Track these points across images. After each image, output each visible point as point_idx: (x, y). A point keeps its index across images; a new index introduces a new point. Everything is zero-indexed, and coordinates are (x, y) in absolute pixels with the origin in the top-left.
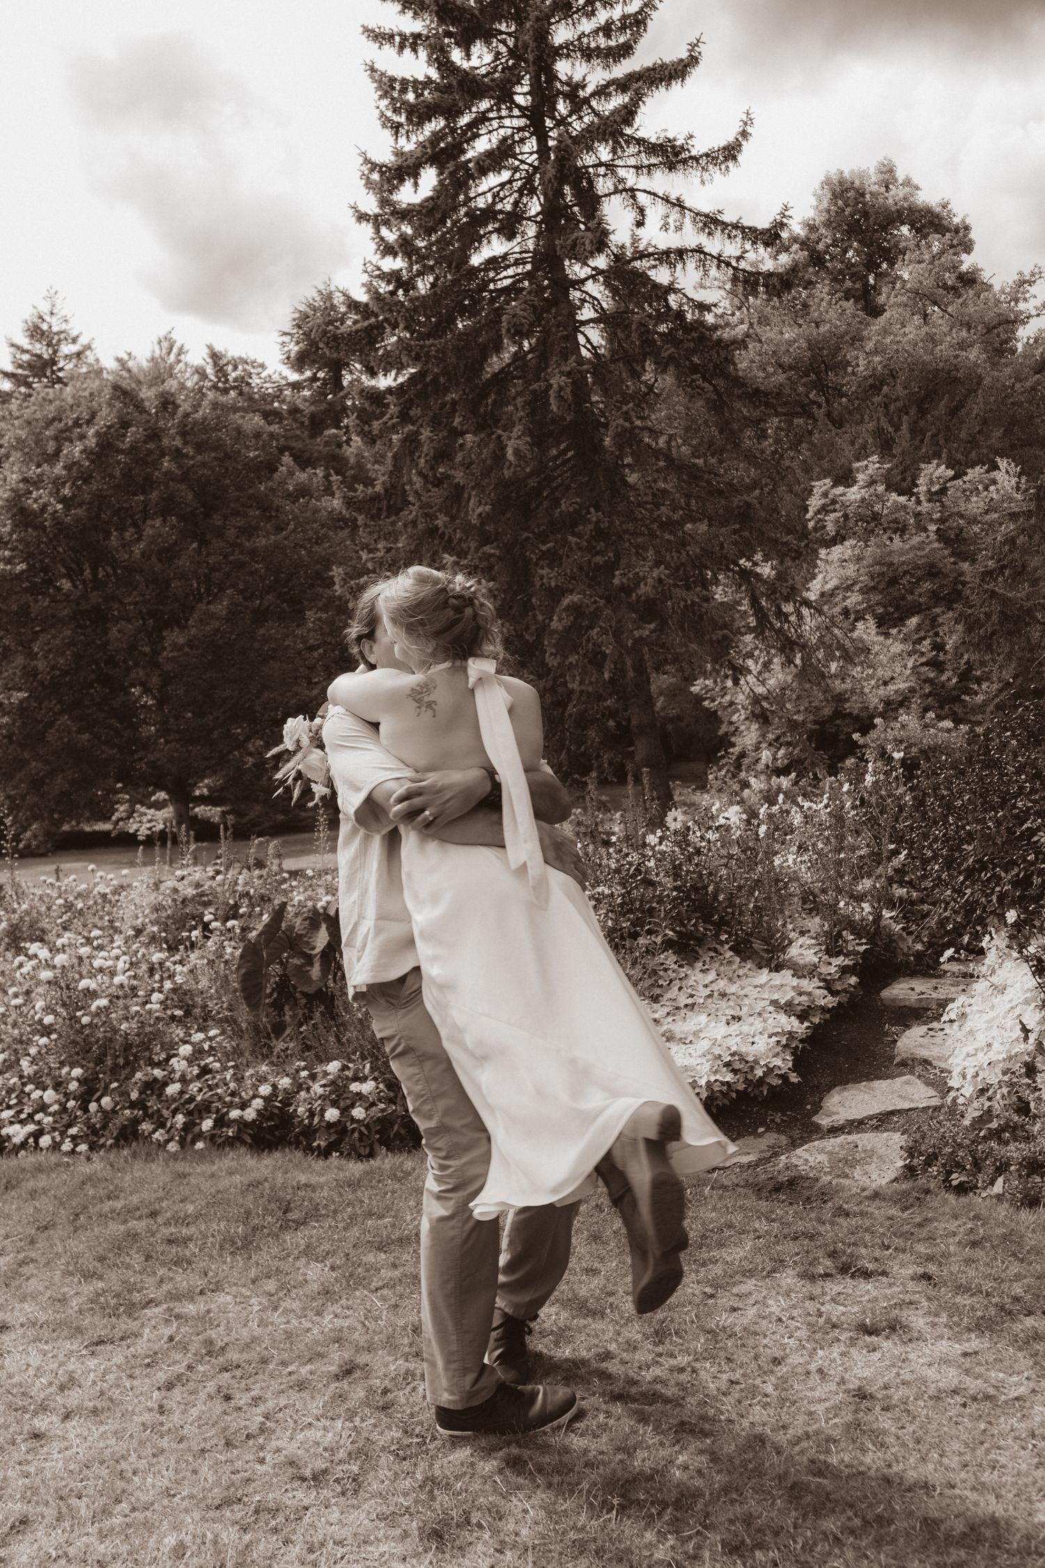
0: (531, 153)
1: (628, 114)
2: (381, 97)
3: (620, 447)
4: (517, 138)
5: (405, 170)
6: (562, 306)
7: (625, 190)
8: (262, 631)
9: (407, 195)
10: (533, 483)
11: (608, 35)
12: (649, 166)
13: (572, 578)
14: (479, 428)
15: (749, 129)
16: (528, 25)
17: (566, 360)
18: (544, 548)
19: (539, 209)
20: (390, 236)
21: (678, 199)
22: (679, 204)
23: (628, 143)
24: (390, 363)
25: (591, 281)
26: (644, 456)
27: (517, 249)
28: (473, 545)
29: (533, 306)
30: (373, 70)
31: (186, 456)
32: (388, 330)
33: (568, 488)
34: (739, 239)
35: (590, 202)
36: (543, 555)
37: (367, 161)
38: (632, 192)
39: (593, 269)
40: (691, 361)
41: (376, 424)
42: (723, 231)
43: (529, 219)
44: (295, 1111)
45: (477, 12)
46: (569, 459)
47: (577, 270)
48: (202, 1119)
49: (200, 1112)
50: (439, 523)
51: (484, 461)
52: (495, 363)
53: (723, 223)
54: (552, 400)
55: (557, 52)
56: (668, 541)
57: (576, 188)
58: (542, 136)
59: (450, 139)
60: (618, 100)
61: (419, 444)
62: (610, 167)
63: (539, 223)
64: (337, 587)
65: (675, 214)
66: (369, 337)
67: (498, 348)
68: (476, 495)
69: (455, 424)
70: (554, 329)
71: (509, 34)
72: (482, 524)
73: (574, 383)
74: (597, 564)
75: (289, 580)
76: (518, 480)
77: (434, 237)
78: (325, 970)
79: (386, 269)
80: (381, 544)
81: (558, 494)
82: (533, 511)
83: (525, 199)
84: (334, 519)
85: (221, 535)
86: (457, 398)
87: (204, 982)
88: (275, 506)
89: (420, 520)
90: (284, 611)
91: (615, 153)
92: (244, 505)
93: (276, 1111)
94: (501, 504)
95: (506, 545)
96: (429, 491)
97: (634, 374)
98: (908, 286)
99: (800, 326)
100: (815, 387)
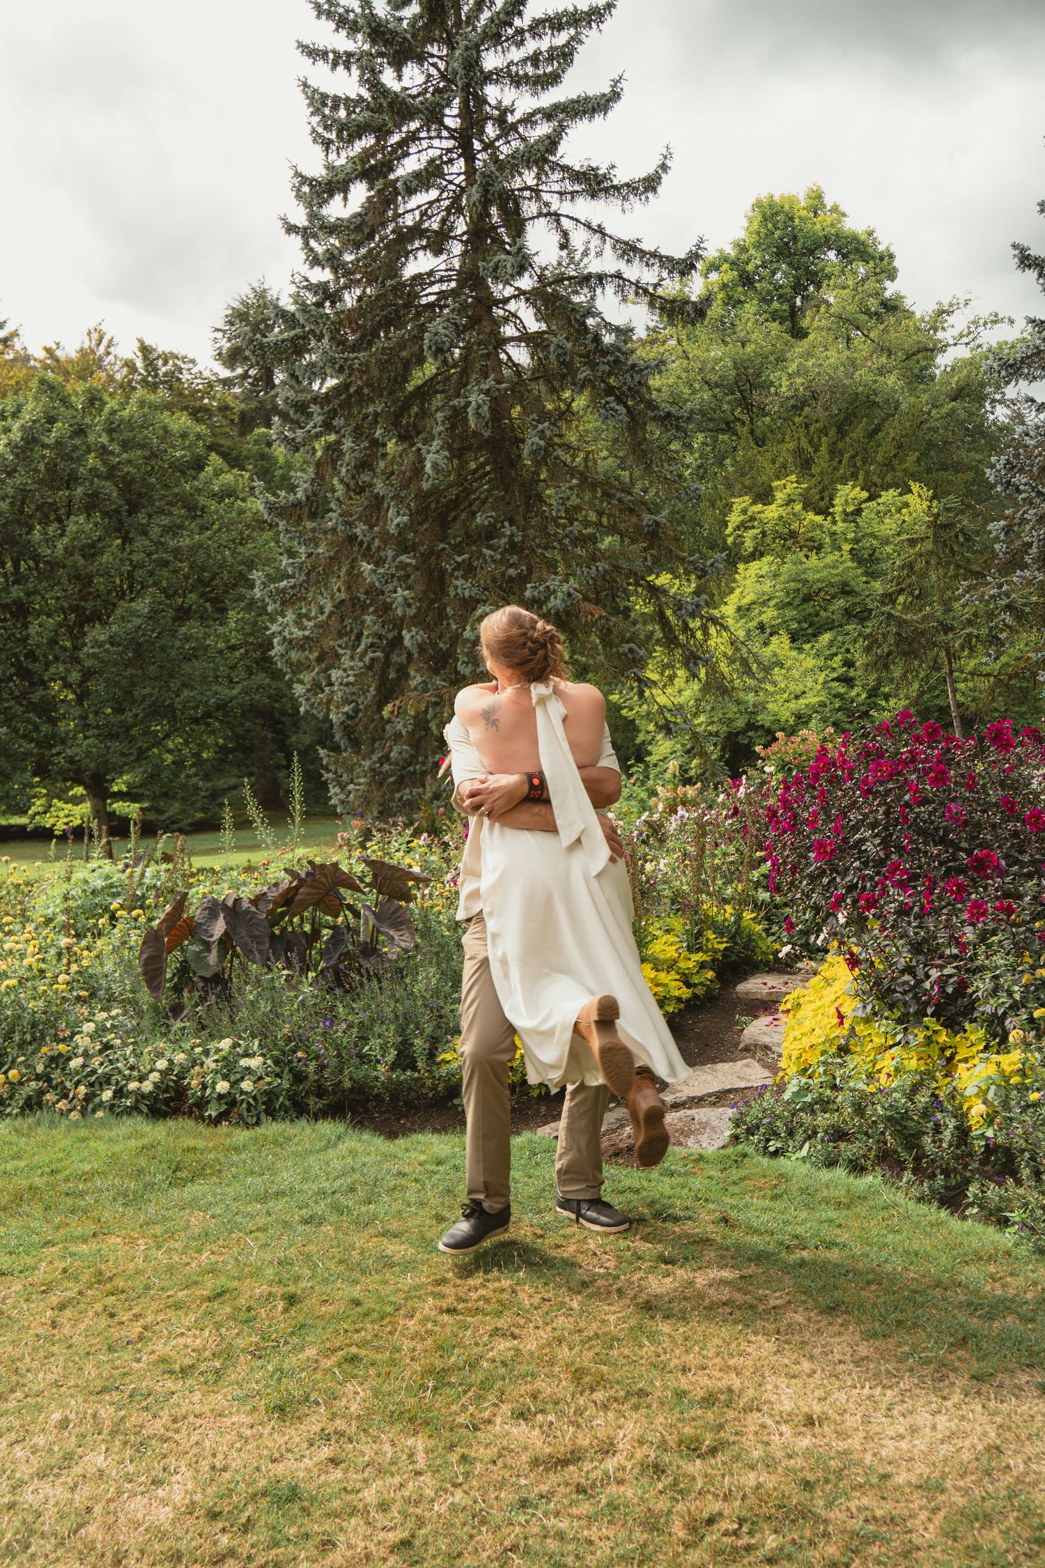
0: (459, 174)
1: (552, 143)
2: (312, 114)
3: (537, 463)
4: (445, 158)
5: (335, 185)
6: (485, 323)
7: (549, 214)
8: (184, 630)
9: (336, 209)
10: (452, 493)
11: (536, 66)
12: (572, 193)
13: (485, 589)
14: (402, 438)
15: (668, 163)
16: (457, 52)
17: (486, 377)
18: (459, 559)
19: (465, 228)
20: (319, 248)
21: (599, 226)
22: (600, 231)
23: (553, 169)
24: (315, 372)
25: (513, 301)
26: (560, 471)
27: (443, 267)
28: (390, 553)
29: (455, 324)
30: (305, 85)
31: (112, 453)
32: (313, 343)
33: (485, 501)
34: (656, 267)
35: (517, 225)
36: (458, 566)
37: (298, 174)
38: (556, 216)
39: (517, 289)
40: (607, 384)
41: (301, 433)
42: (641, 259)
43: (455, 238)
44: (189, 1083)
45: (409, 36)
46: (488, 473)
47: (500, 290)
48: (102, 1090)
49: (101, 1084)
50: (358, 531)
51: (404, 473)
52: (419, 377)
53: (641, 251)
54: (470, 415)
55: (488, 78)
56: (580, 556)
57: (503, 208)
58: (470, 157)
59: (379, 156)
60: (543, 129)
61: (341, 454)
62: (536, 192)
63: (465, 243)
64: (257, 589)
65: (596, 240)
66: (295, 347)
67: (421, 360)
68: (395, 506)
69: (377, 435)
70: (476, 347)
71: (440, 58)
72: (400, 533)
73: (493, 400)
74: (510, 577)
75: (212, 579)
76: (435, 491)
77: (363, 251)
78: (222, 956)
79: (314, 280)
80: (303, 549)
81: (474, 508)
82: (450, 522)
83: (452, 218)
84: (258, 521)
85: (145, 533)
86: (379, 410)
87: (109, 966)
88: (200, 506)
89: (340, 528)
90: (206, 610)
91: (539, 179)
92: (170, 504)
93: (172, 1084)
94: (419, 515)
95: (422, 555)
96: (351, 499)
97: (554, 391)
98: (832, 310)
99: (727, 344)
100: (740, 405)
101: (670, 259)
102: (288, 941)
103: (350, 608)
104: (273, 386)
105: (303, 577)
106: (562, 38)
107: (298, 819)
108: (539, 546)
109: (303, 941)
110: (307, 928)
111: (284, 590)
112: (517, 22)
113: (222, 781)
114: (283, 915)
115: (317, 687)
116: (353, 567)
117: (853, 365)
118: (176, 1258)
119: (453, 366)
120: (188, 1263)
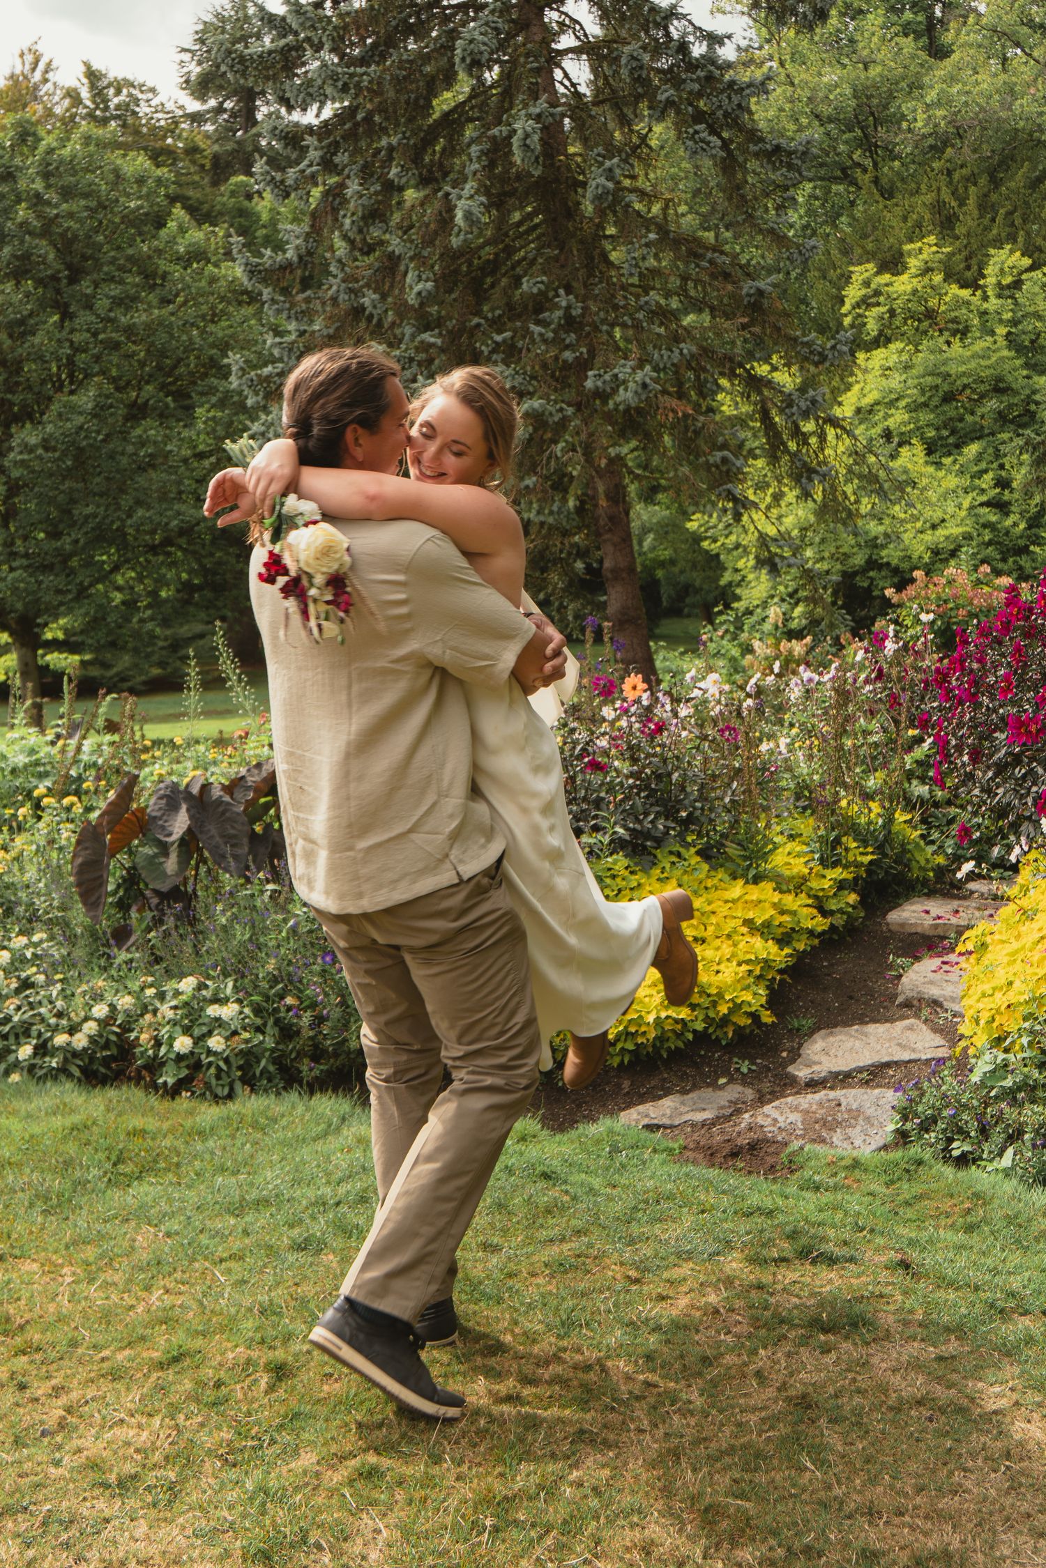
3: (601, 212)
6: (534, 29)
8: (138, 431)
10: (488, 252)
13: (533, 377)
14: (424, 181)
17: (537, 99)
18: (499, 338)
24: (311, 94)
26: (632, 224)
28: (408, 330)
29: (496, 29)
31: (48, 203)
32: (309, 53)
33: (533, 262)
36: (497, 350)
40: (696, 107)
41: (292, 172)
44: (138, 1038)
46: (536, 226)
48: (19, 1045)
49: (17, 1036)
50: (366, 301)
51: (427, 225)
52: (445, 101)
54: (514, 148)
56: (659, 335)
61: (345, 200)
64: (233, 378)
66: (288, 59)
67: (449, 79)
68: (417, 268)
69: (391, 175)
72: (422, 304)
73: (545, 129)
74: (565, 361)
75: (175, 367)
76: (467, 251)
78: (183, 862)
80: (292, 326)
81: (519, 270)
82: (486, 291)
84: (234, 291)
86: (394, 143)
87: (31, 873)
88: (160, 272)
89: (342, 297)
90: (167, 406)
92: (121, 269)
93: (113, 1038)
94: (446, 281)
95: (450, 332)
96: (356, 260)
97: (624, 122)
98: (984, 21)
99: (844, 66)
100: (860, 146)
102: (273, 842)
104: (255, 123)
108: (603, 321)
111: (268, 379)
113: (186, 628)
114: (266, 806)
117: (1012, 92)
118: (115, 1298)
119: (492, 87)
120: (132, 1307)
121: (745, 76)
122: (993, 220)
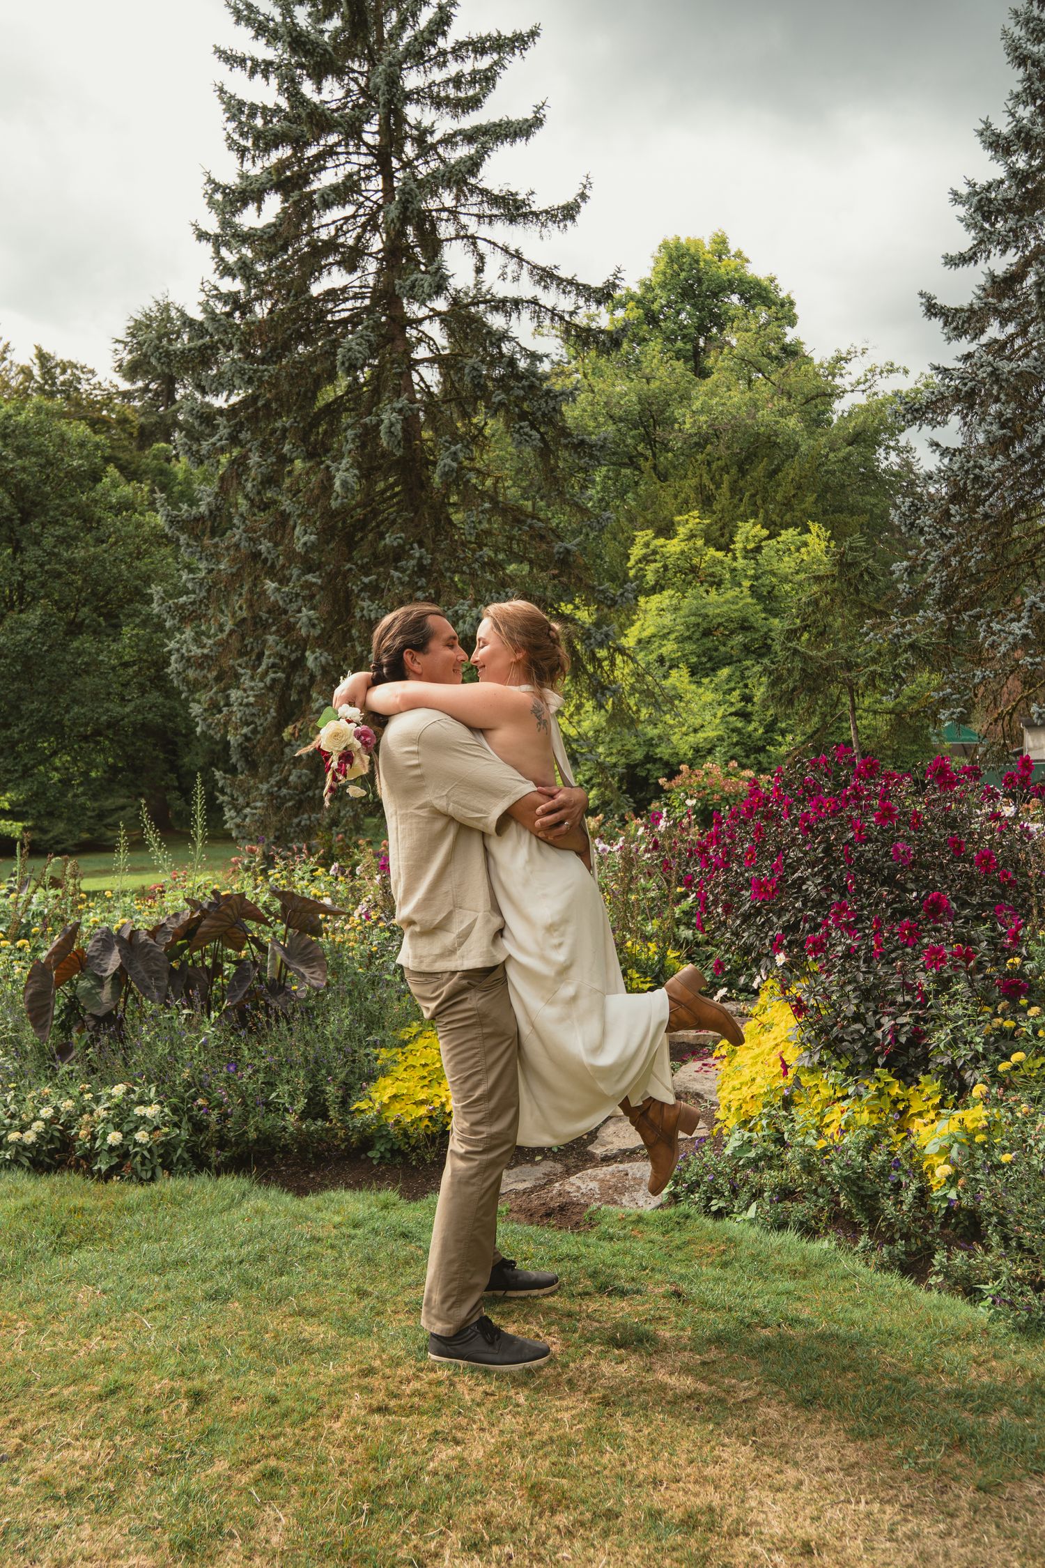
0: (376, 191)
1: (474, 165)
2: (228, 119)
3: (447, 486)
4: (363, 174)
5: (248, 194)
6: (398, 343)
7: (466, 237)
8: (75, 644)
9: (249, 219)
10: (359, 513)
11: (458, 87)
12: (490, 217)
14: (310, 456)
15: (587, 192)
16: (381, 68)
17: (399, 397)
18: (366, 580)
19: (381, 246)
20: (231, 257)
21: (517, 251)
22: (517, 256)
23: (471, 192)
24: (221, 384)
25: (427, 322)
26: (470, 496)
27: (357, 283)
28: (295, 572)
29: (368, 341)
30: (221, 90)
31: (6, 459)
32: (222, 352)
33: (394, 522)
34: (573, 295)
35: (433, 245)
36: (365, 587)
37: (210, 181)
38: (473, 239)
39: (432, 310)
40: (521, 408)
41: (205, 446)
42: (558, 285)
43: (370, 255)
44: (77, 1134)
45: (330, 49)
46: (397, 494)
47: (414, 310)
50: (262, 548)
51: (312, 490)
52: (329, 394)
53: (559, 278)
54: (382, 435)
55: (407, 97)
56: (490, 581)
57: (419, 228)
58: (388, 175)
59: (296, 168)
60: (464, 151)
61: (247, 469)
62: (454, 213)
63: (380, 260)
64: (154, 605)
65: (513, 265)
66: (203, 357)
67: (331, 377)
68: (302, 524)
69: (284, 451)
70: (388, 366)
71: (361, 74)
72: (307, 552)
73: (405, 420)
75: (107, 593)
76: (345, 511)
77: (275, 263)
78: (116, 993)
79: (224, 290)
80: (203, 565)
81: (382, 528)
82: (357, 542)
83: (368, 235)
84: (156, 535)
85: (37, 543)
86: (287, 425)
88: (96, 518)
89: (243, 544)
90: (100, 625)
91: (458, 200)
92: (64, 514)
93: (57, 1134)
94: (326, 534)
95: (328, 574)
96: (254, 515)
97: (465, 415)
98: (735, 352)
99: (632, 380)
100: (643, 440)
101: (587, 287)
102: (189, 977)
103: (253, 626)
104: (174, 401)
105: (204, 594)
106: (485, 62)
107: (199, 845)
108: (448, 569)
109: (205, 976)
110: (208, 962)
111: (183, 606)
112: (441, 43)
113: (110, 801)
114: (183, 948)
115: (214, 707)
116: (255, 585)
117: (755, 406)
118: (61, 1345)
119: (365, 384)
120: (75, 1352)
121: (558, 385)
122: (741, 500)
